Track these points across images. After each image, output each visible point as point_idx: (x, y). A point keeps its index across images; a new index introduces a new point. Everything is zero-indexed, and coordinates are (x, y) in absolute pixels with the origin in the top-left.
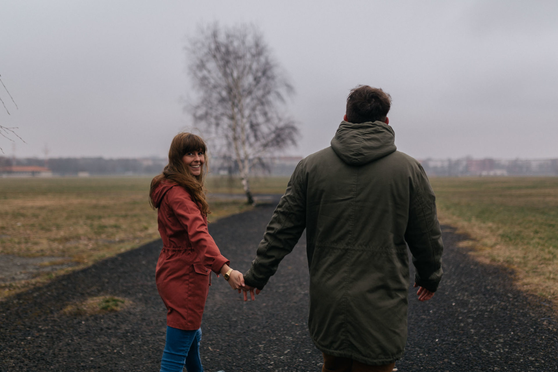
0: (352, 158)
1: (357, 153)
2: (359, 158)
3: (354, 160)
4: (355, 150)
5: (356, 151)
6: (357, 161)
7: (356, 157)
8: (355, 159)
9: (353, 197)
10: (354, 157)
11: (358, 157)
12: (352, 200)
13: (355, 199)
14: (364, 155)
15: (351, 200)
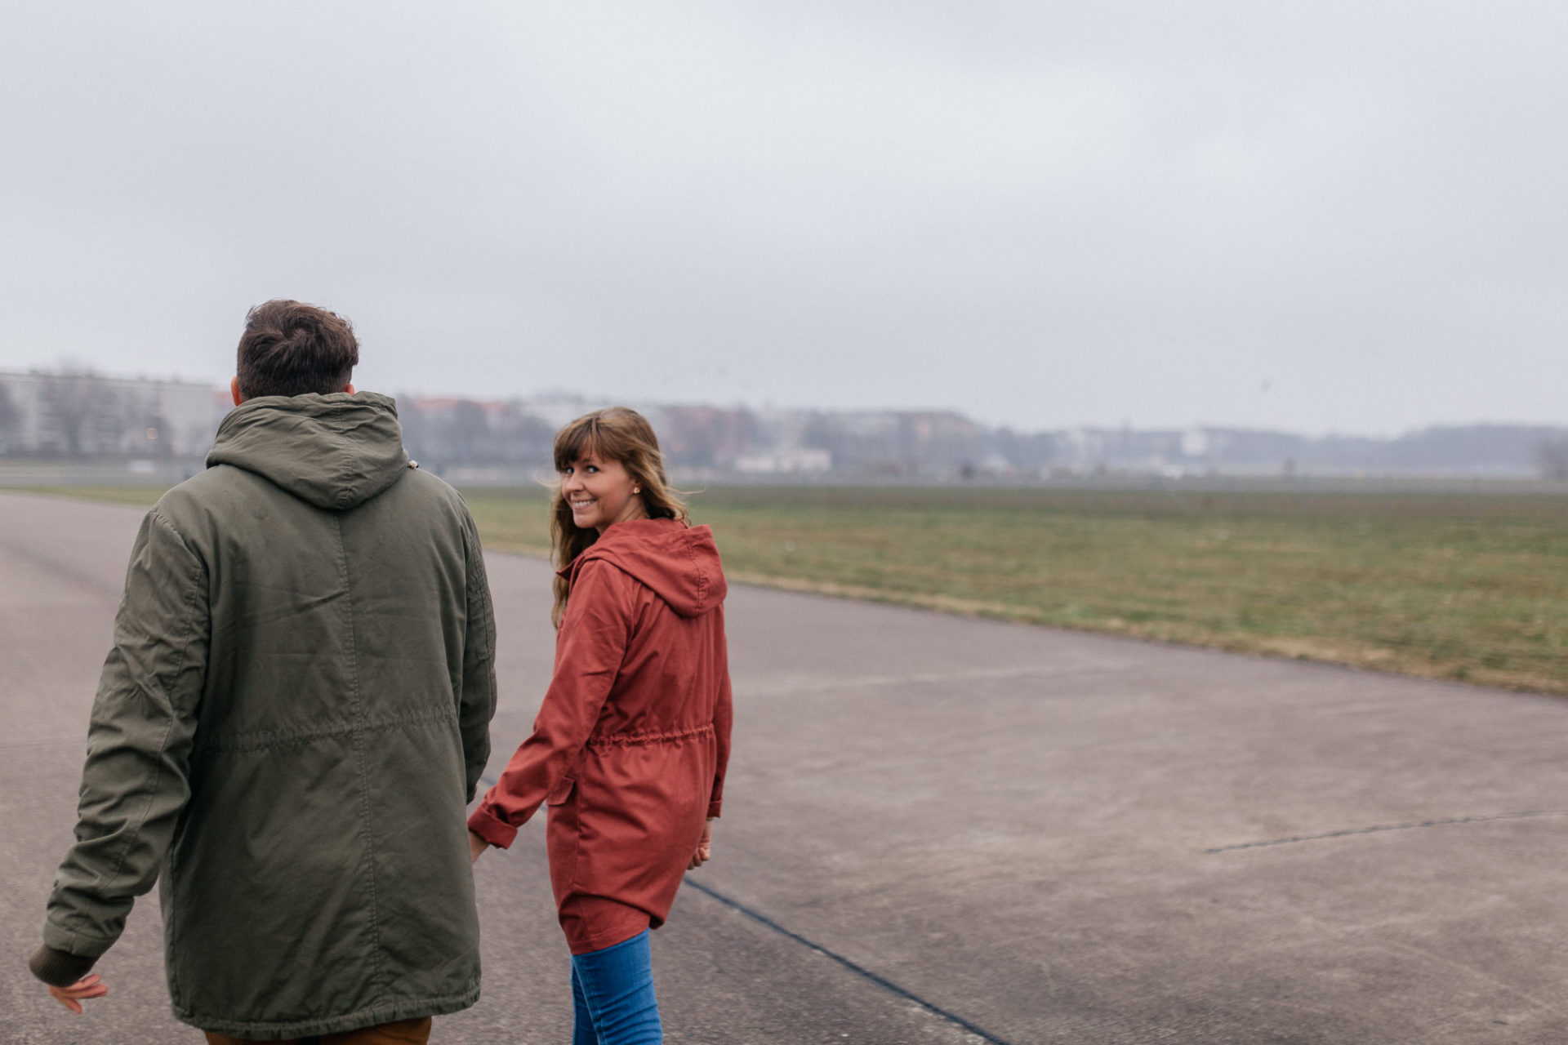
0: (337, 487)
1: (350, 473)
2: (355, 487)
3: (343, 493)
4: (340, 465)
5: (344, 469)
6: (351, 494)
7: (349, 485)
8: (346, 489)
9: (344, 590)
10: (342, 485)
11: (353, 484)
12: (343, 598)
13: (348, 595)
14: (364, 478)
15: (338, 600)
